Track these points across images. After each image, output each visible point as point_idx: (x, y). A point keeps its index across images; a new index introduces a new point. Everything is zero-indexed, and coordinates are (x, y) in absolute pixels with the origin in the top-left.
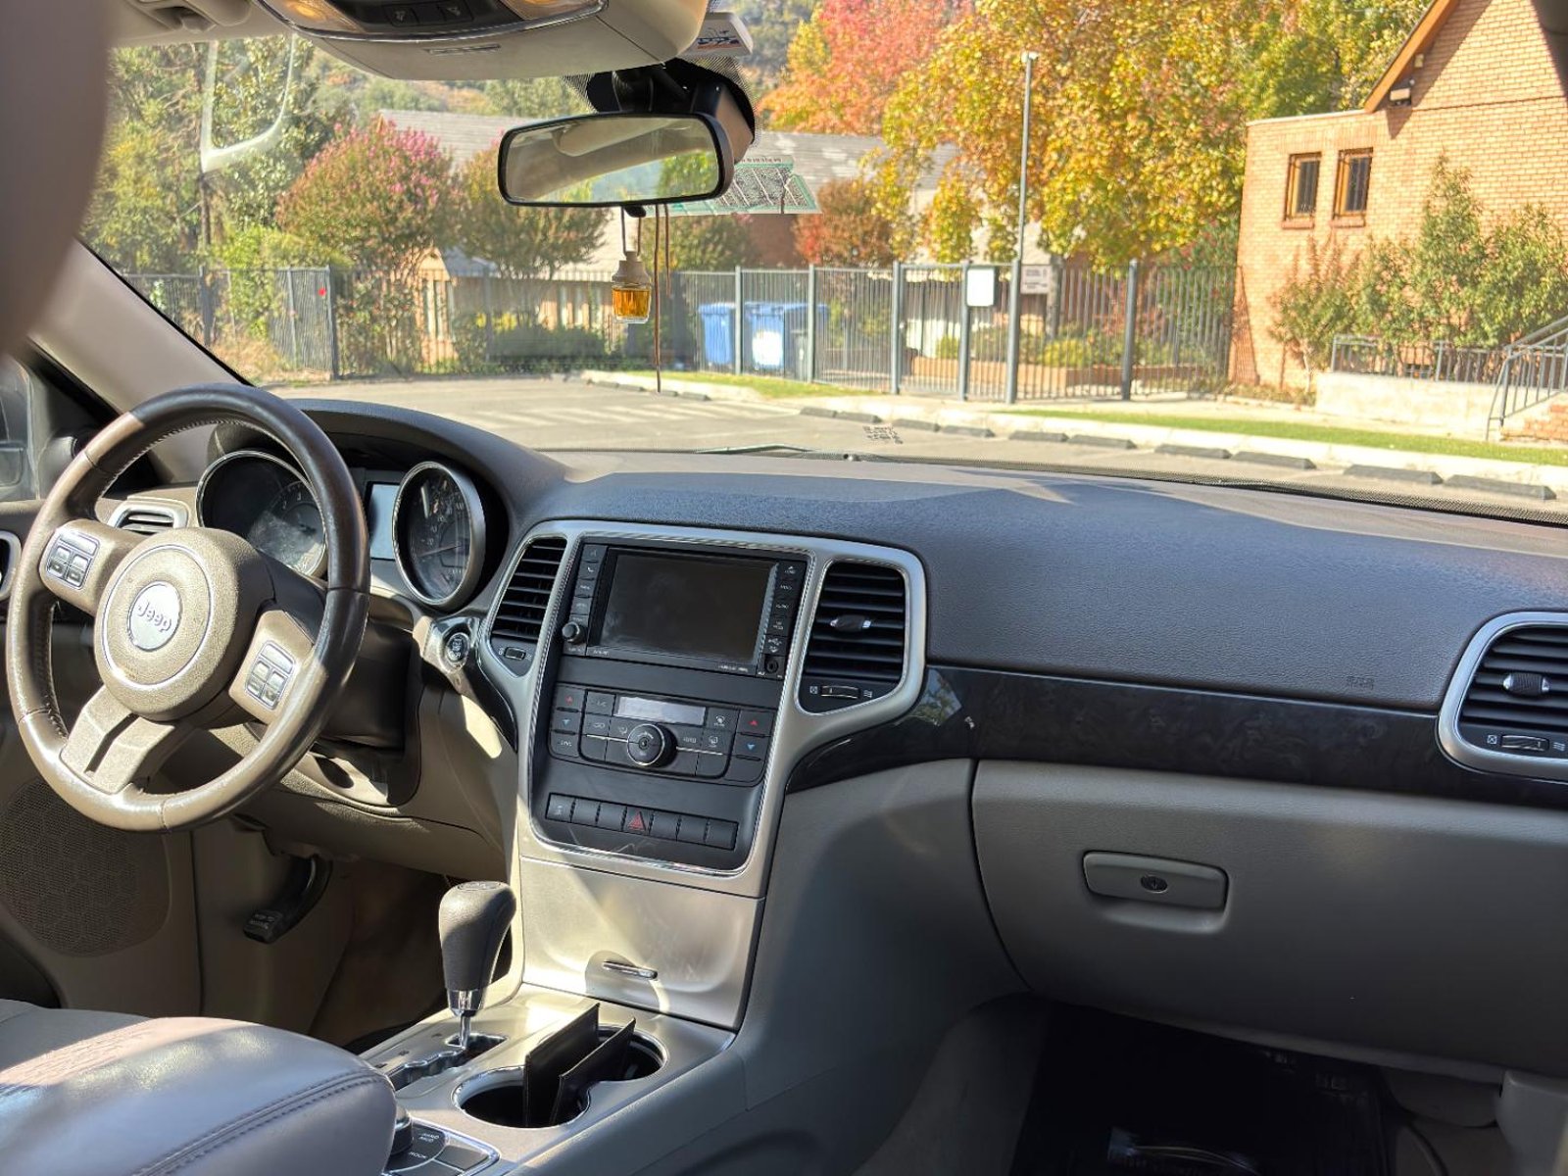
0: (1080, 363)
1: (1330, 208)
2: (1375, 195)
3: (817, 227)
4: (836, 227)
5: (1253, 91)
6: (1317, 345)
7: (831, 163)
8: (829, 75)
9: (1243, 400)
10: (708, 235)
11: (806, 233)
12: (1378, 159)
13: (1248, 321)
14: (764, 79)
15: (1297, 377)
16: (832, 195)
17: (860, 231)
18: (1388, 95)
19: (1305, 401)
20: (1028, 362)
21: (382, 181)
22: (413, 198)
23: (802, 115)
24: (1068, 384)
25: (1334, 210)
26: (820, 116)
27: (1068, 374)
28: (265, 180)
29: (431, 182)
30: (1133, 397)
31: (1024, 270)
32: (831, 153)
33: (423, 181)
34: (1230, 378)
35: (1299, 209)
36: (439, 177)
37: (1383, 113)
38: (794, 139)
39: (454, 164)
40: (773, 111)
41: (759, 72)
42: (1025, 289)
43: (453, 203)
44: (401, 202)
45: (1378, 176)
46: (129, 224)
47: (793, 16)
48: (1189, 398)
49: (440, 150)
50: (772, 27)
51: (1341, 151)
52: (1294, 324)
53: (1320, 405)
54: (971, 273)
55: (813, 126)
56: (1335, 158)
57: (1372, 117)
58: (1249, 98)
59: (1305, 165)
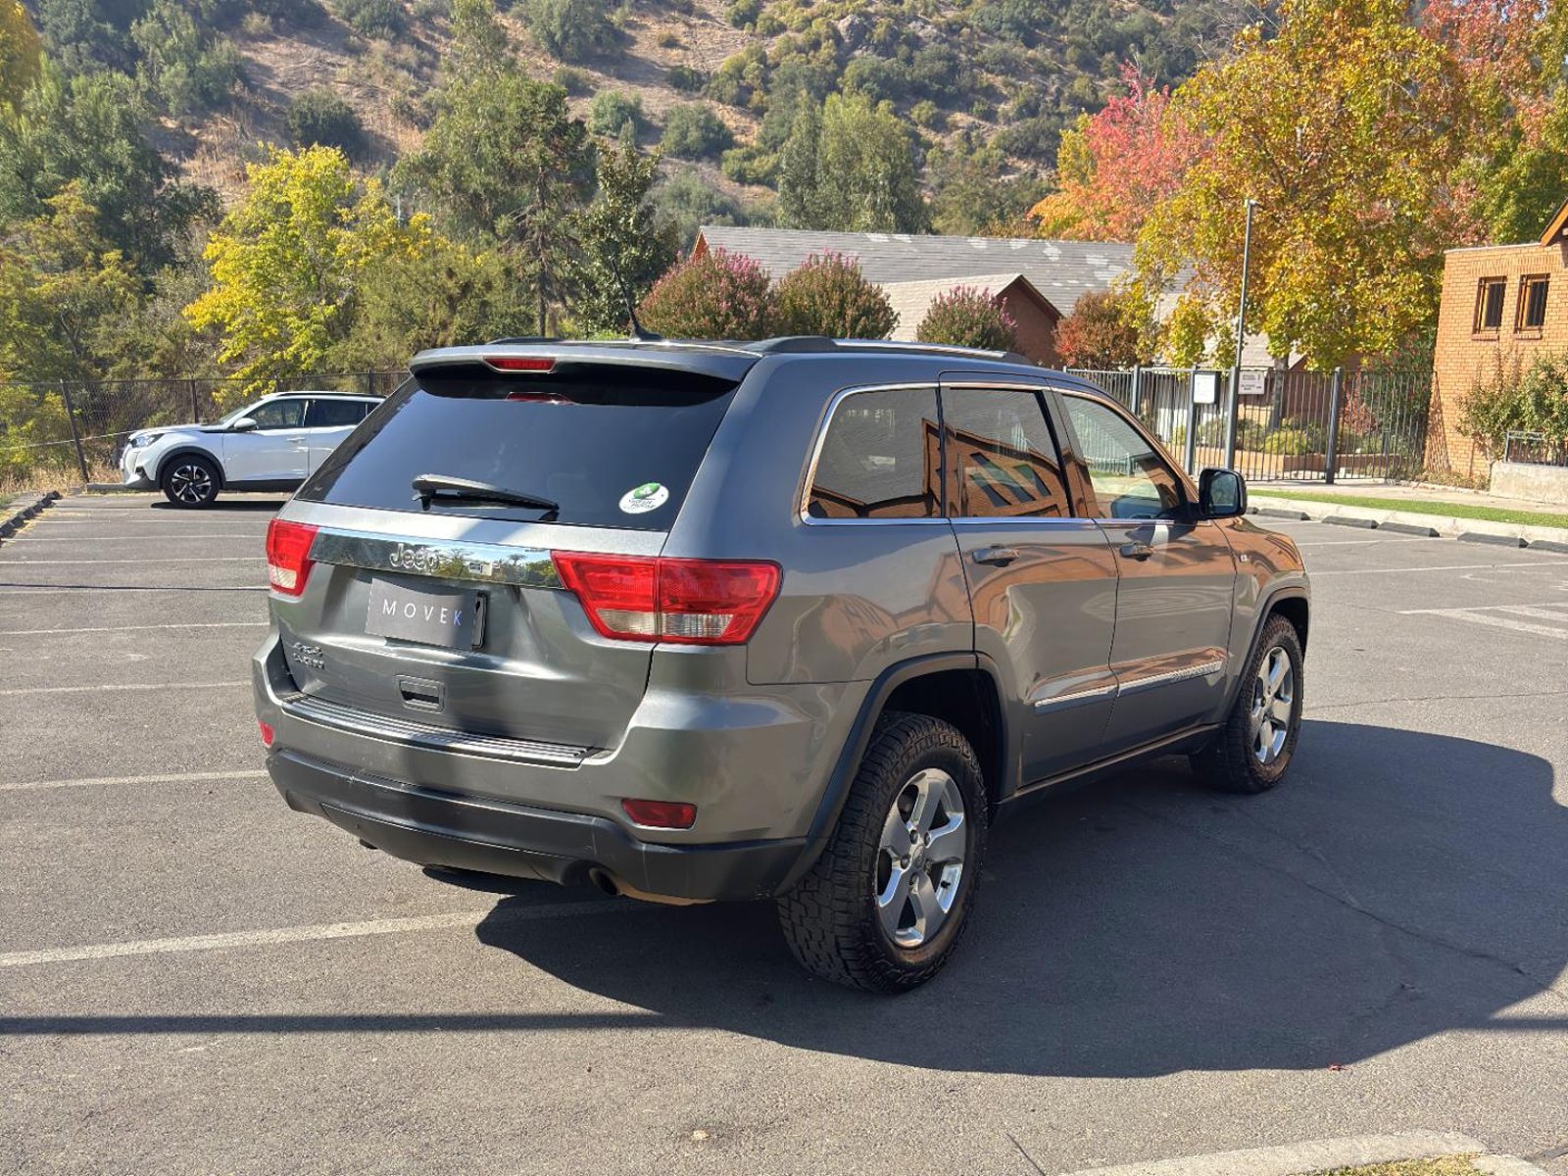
0: (1296, 451)
1: (1513, 323)
2: (1550, 314)
3: (1073, 332)
4: (1090, 332)
5: (1493, 201)
6: (1498, 439)
7: (1094, 268)
8: (1095, 186)
9: (1430, 486)
10: (978, 340)
11: (1064, 337)
12: (1553, 282)
13: (1442, 420)
14: (1039, 170)
15: (1481, 464)
16: (1088, 305)
17: (1111, 337)
18: (1560, 230)
19: (1482, 487)
20: (1251, 449)
21: (712, 299)
22: (737, 313)
23: (1067, 223)
24: (1284, 471)
25: (1516, 324)
26: (1086, 222)
27: (1285, 460)
28: (607, 290)
29: (752, 300)
30: (1335, 481)
31: (1241, 374)
32: (1093, 259)
33: (746, 298)
34: (1425, 467)
35: (1487, 325)
36: (758, 295)
37: (1558, 246)
38: (1060, 247)
39: (770, 284)
40: (1043, 218)
41: (1034, 164)
42: (1241, 391)
43: (769, 315)
44: (728, 314)
45: (1553, 297)
46: (501, 326)
47: (1069, 107)
48: (1386, 484)
49: (760, 271)
50: (1048, 119)
51: (1523, 276)
52: (1477, 420)
53: (1494, 490)
54: (1196, 376)
55: (1079, 231)
56: (1518, 281)
57: (1549, 248)
58: (1490, 208)
59: (1492, 286)
